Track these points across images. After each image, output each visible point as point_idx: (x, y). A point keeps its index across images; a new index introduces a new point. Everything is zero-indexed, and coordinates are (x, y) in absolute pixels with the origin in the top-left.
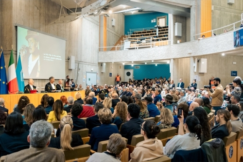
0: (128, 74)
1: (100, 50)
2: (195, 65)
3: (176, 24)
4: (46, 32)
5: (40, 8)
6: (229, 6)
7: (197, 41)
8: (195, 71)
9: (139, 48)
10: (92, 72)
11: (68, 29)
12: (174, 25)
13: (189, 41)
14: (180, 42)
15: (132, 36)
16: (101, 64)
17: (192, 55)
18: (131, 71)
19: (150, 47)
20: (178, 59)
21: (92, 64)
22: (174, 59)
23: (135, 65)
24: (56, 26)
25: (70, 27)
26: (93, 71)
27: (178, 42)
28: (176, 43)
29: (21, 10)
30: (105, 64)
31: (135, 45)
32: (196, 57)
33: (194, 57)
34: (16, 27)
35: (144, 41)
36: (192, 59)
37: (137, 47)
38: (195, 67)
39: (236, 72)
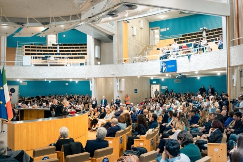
0: (13, 91)
2: (118, 84)
3: (97, 47)
6: (132, 37)
7: (121, 65)
8: (118, 89)
12: (95, 47)
14: (101, 64)
15: (26, 50)
19: (63, 65)
27: (99, 63)
33: (117, 77)
36: (115, 79)
37: (49, 64)
38: (118, 86)
39: (136, 90)
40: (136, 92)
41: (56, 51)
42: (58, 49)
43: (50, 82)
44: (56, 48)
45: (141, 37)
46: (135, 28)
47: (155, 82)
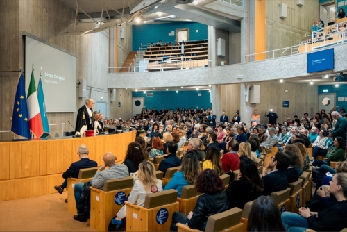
0: (138, 103)
1: (110, 71)
2: (247, 93)
3: (219, 40)
4: (57, 45)
5: (48, 10)
6: (280, 20)
8: (247, 101)
9: (165, 70)
10: (101, 101)
11: (77, 42)
12: (217, 41)
13: (239, 62)
14: (225, 64)
15: (147, 53)
16: (111, 91)
17: (244, 81)
18: (142, 100)
19: (180, 69)
20: (220, 85)
21: (101, 90)
22: (216, 85)
23: (147, 92)
24: (65, 37)
25: (80, 40)
26: (103, 100)
27: (222, 63)
28: (218, 64)
29: (28, 11)
30: (114, 90)
31: (155, 65)
32: (248, 83)
33: (245, 83)
34: (24, 37)
35: (169, 61)
36: (243, 86)
37: (163, 68)
38: (248, 97)
39: (287, 102)
40: (288, 106)
41: (180, 51)
42: (183, 50)
43: (177, 92)
44: (180, 48)
45: (300, 19)
46: (284, 7)
47: (327, 90)
